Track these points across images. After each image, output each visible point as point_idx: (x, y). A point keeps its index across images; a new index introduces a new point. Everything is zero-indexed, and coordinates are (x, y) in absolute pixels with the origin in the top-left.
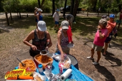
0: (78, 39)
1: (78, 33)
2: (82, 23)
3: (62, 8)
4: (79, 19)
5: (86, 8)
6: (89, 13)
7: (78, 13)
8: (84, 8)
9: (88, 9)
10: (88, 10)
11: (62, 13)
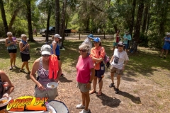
0: (69, 72)
1: (68, 64)
2: (73, 49)
3: (43, 30)
4: (69, 44)
5: (77, 29)
6: (81, 35)
7: (67, 36)
8: (74, 29)
9: (79, 30)
10: (80, 32)
11: (43, 36)
